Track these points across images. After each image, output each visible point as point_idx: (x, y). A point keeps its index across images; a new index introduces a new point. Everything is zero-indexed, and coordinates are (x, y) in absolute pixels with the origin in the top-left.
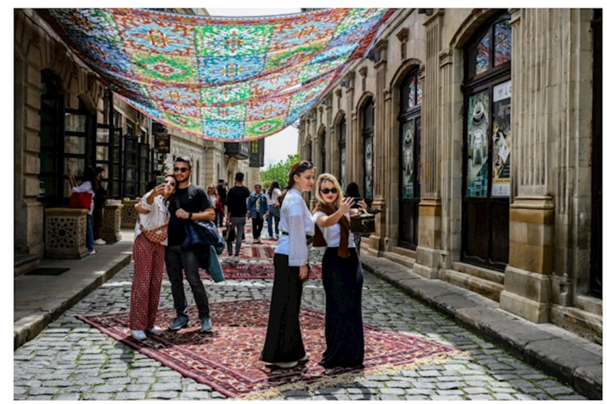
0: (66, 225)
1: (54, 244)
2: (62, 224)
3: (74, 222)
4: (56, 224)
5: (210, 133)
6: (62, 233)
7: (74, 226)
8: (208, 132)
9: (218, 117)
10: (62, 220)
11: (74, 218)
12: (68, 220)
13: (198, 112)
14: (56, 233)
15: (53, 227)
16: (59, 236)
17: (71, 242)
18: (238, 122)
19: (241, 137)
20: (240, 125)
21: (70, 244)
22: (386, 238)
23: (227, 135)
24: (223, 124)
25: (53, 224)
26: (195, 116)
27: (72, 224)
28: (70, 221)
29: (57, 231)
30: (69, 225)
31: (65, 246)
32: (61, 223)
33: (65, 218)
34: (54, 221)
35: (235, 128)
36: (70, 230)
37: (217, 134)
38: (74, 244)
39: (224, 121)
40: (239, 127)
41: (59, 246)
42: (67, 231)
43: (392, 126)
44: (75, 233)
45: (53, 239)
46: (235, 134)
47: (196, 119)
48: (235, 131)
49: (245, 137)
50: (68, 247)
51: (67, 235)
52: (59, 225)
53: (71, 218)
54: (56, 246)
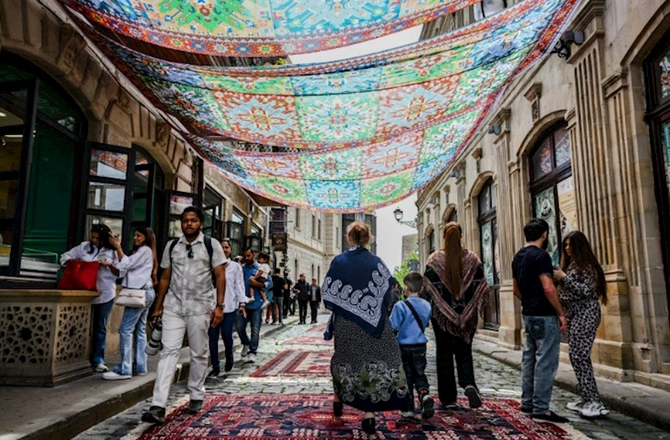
0: (33, 319)
1: (8, 357)
2: (27, 317)
3: (48, 313)
4: (16, 318)
5: (317, 202)
6: (26, 334)
7: (48, 320)
8: (314, 201)
9: (324, 176)
10: (28, 310)
11: (50, 306)
12: (39, 309)
13: (298, 171)
14: (14, 334)
15: (10, 322)
16: (19, 340)
17: (41, 352)
18: (350, 181)
19: (356, 206)
20: (354, 185)
21: (37, 357)
22: (639, 346)
23: (338, 204)
24: (332, 185)
25: (10, 317)
26: (295, 177)
27: (44, 317)
28: (42, 313)
29: (16, 331)
30: (38, 319)
31: (28, 360)
32: (24, 315)
33: (33, 306)
34: (12, 312)
35: (348, 191)
36: (41, 328)
37: (326, 202)
38: (44, 357)
39: (333, 181)
40: (354, 189)
41: (17, 360)
42: (34, 331)
43: (634, 133)
44: (48, 334)
45: (8, 346)
46: (349, 200)
47: (297, 181)
48: (348, 195)
49: (362, 205)
50: (33, 361)
51: (34, 339)
52: (21, 319)
53: (43, 305)
54: (12, 361)
